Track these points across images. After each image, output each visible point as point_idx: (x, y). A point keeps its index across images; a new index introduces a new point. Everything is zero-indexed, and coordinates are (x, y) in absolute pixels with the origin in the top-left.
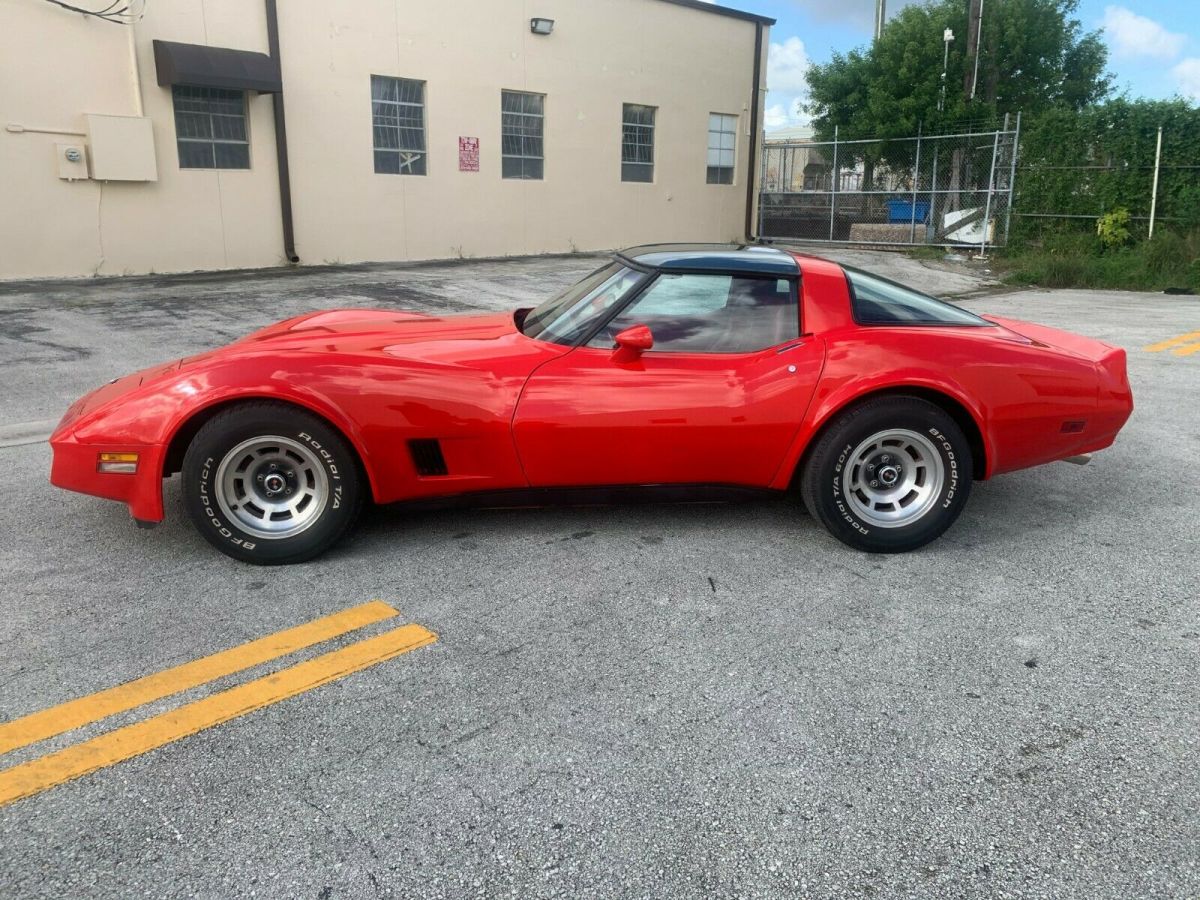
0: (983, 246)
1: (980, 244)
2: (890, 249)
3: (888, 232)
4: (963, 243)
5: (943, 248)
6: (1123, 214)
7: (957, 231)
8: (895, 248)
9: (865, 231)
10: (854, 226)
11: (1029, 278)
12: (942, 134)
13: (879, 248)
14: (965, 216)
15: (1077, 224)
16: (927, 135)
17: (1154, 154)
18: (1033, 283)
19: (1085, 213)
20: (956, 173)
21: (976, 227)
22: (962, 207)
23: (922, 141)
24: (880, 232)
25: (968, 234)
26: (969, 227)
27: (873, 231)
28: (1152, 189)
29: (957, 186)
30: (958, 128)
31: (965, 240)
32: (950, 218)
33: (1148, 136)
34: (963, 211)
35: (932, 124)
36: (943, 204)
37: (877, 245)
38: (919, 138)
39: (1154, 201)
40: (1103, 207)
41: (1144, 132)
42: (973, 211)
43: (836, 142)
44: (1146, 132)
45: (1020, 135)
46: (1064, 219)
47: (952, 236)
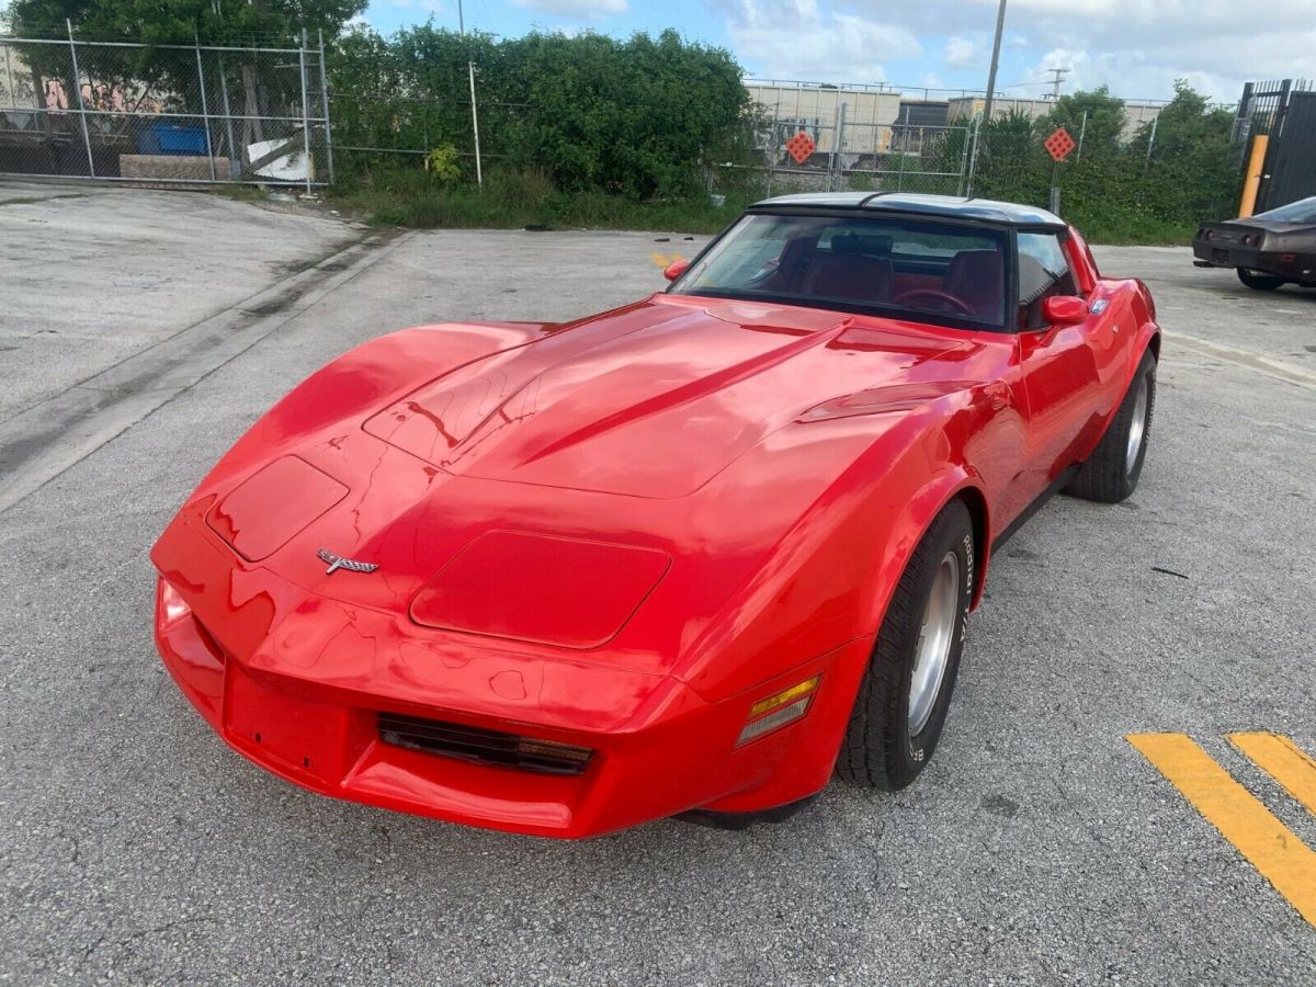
0: (308, 184)
1: (304, 181)
2: (184, 187)
3: (176, 167)
4: (280, 180)
5: (256, 186)
6: (452, 150)
7: (268, 166)
8: (191, 187)
9: (141, 165)
10: (122, 157)
11: (393, 219)
12: (225, 45)
13: (168, 186)
14: (274, 149)
15: (403, 160)
16: (209, 45)
17: (469, 89)
18: (398, 224)
19: (410, 148)
20: (250, 94)
21: (291, 161)
22: (266, 136)
23: (202, 51)
24: (166, 166)
25: (284, 169)
26: (284, 160)
27: (154, 164)
28: (473, 125)
29: (255, 111)
30: (245, 40)
31: (282, 177)
32: (256, 151)
33: (461, 69)
34: (271, 142)
35: (213, 31)
36: (243, 134)
37: (165, 183)
38: (197, 48)
39: (476, 137)
40: (426, 141)
41: (456, 65)
42: (283, 143)
43: (72, 42)
44: (459, 66)
45: (325, 56)
46: (390, 153)
47: (263, 172)
